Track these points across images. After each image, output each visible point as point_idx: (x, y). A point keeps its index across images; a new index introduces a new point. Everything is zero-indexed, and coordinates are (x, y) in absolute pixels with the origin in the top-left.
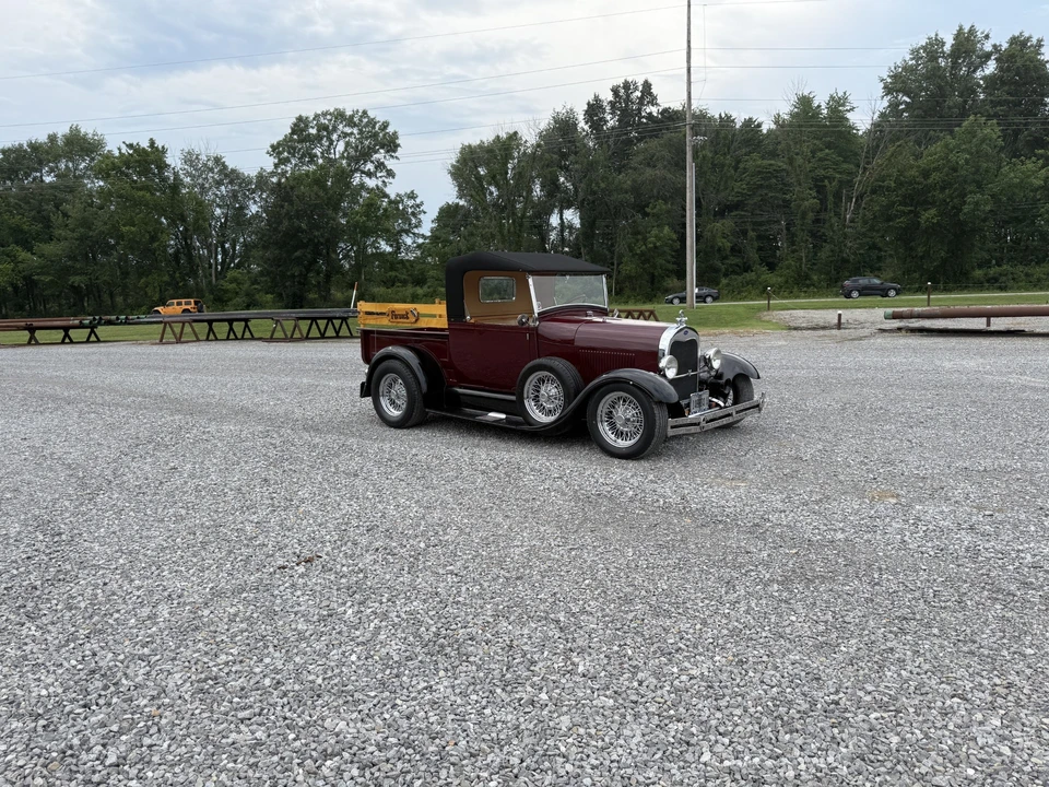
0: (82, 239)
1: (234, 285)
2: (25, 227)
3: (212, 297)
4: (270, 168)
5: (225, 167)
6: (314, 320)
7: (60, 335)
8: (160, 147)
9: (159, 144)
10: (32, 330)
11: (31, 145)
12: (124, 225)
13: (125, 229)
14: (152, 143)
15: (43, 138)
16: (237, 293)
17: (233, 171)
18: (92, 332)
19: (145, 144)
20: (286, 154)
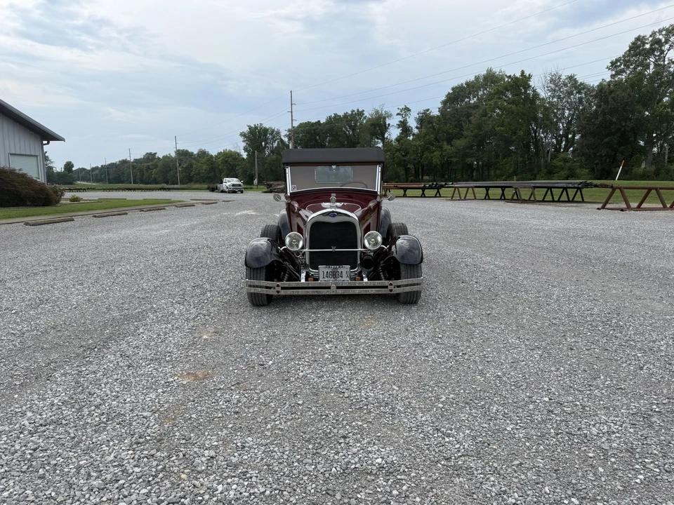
0: (475, 136)
1: (562, 163)
2: (450, 131)
3: (545, 170)
4: (608, 79)
5: (576, 81)
6: (550, 188)
7: (420, 192)
8: (527, 75)
9: (527, 73)
10: (405, 189)
11: (467, 84)
12: (498, 127)
13: (497, 129)
14: (523, 72)
15: (472, 78)
16: (563, 168)
17: (581, 84)
18: (438, 192)
19: (518, 75)
20: (622, 66)
